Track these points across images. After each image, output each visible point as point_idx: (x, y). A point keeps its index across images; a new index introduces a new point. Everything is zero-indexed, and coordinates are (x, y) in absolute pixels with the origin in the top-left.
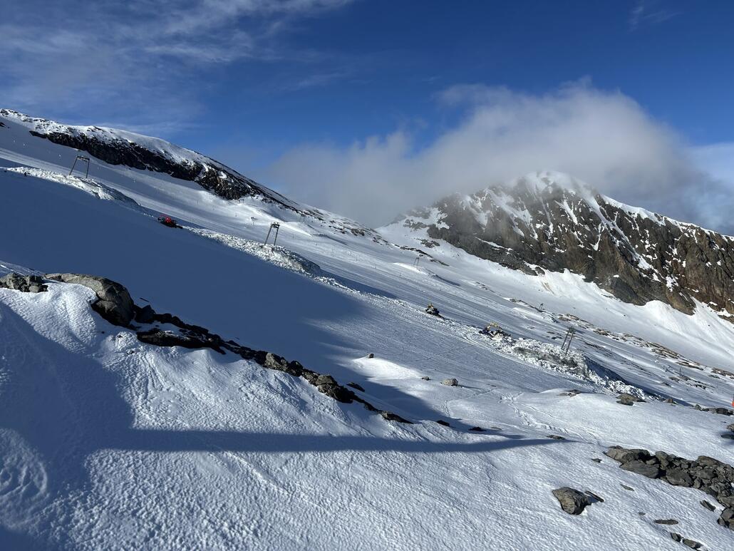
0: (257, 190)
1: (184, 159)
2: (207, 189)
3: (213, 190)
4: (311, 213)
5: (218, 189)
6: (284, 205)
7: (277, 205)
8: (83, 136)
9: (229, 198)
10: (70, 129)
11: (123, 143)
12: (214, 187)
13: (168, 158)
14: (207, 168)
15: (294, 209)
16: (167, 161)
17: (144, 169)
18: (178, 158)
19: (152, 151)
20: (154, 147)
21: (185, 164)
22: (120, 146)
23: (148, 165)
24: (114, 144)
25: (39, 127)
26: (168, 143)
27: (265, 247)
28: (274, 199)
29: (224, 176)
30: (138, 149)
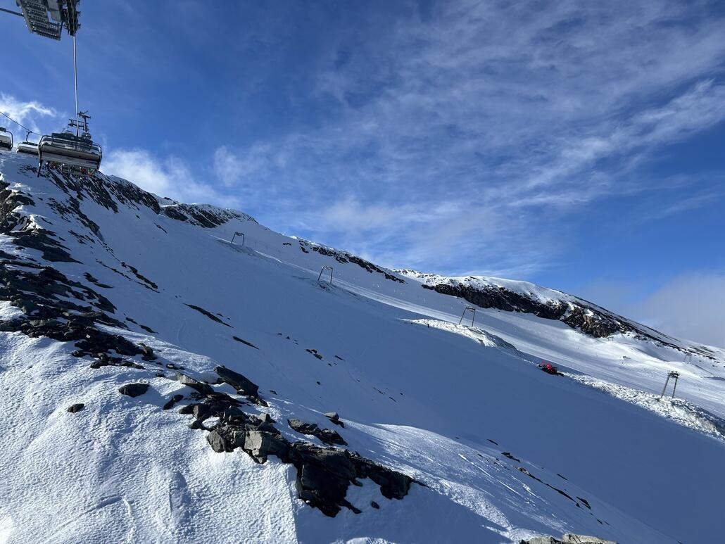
0: (628, 327)
1: (549, 299)
2: (573, 327)
3: (579, 328)
4: (698, 351)
5: (584, 327)
6: (662, 342)
7: (653, 343)
8: (461, 285)
9: (596, 336)
10: (452, 281)
11: (494, 289)
12: (580, 325)
13: (534, 299)
14: (572, 307)
15: (675, 347)
16: (533, 302)
17: (512, 311)
18: (543, 299)
19: (519, 293)
20: (521, 290)
21: (550, 304)
22: (491, 291)
23: (516, 307)
24: (486, 290)
25: (428, 281)
26: (534, 285)
27: (662, 400)
28: (649, 336)
29: (590, 314)
30: (506, 292)
